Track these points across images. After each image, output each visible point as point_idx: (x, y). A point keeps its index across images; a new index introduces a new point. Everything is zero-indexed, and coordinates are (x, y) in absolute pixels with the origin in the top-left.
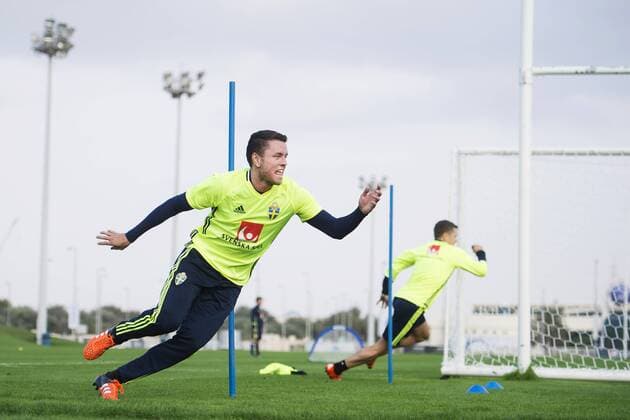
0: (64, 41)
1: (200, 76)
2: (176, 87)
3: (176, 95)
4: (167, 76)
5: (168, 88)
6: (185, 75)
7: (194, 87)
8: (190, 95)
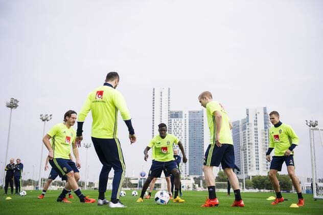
0: (16, 104)
1: (51, 116)
2: (44, 118)
3: (44, 120)
4: (41, 115)
5: (42, 119)
6: (46, 115)
7: (49, 118)
8: (48, 121)
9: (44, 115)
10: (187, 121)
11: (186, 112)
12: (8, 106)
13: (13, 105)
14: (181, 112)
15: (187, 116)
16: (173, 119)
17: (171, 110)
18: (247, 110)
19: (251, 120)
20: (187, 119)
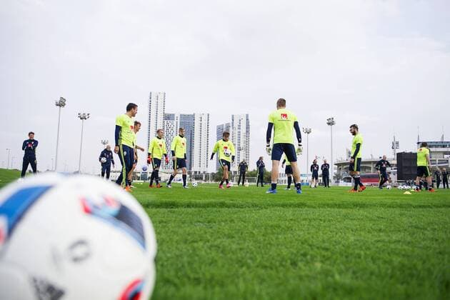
8: (86, 119)
9: (82, 114)
10: (179, 123)
11: (177, 116)
12: (57, 105)
13: (61, 104)
14: (174, 115)
15: (179, 118)
16: (166, 121)
17: (165, 112)
18: (233, 116)
19: (236, 125)
20: (179, 121)
